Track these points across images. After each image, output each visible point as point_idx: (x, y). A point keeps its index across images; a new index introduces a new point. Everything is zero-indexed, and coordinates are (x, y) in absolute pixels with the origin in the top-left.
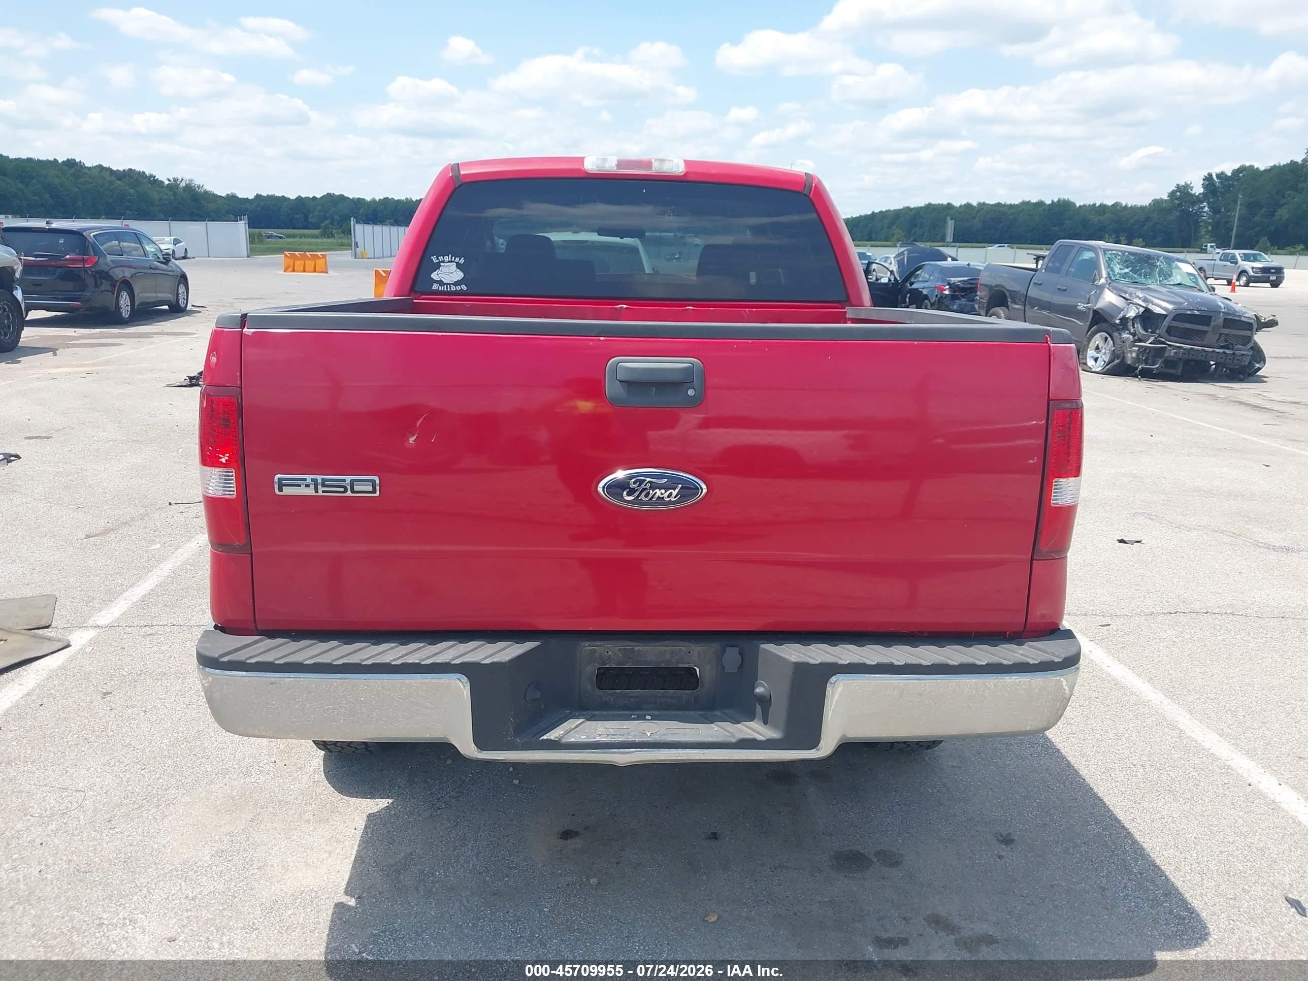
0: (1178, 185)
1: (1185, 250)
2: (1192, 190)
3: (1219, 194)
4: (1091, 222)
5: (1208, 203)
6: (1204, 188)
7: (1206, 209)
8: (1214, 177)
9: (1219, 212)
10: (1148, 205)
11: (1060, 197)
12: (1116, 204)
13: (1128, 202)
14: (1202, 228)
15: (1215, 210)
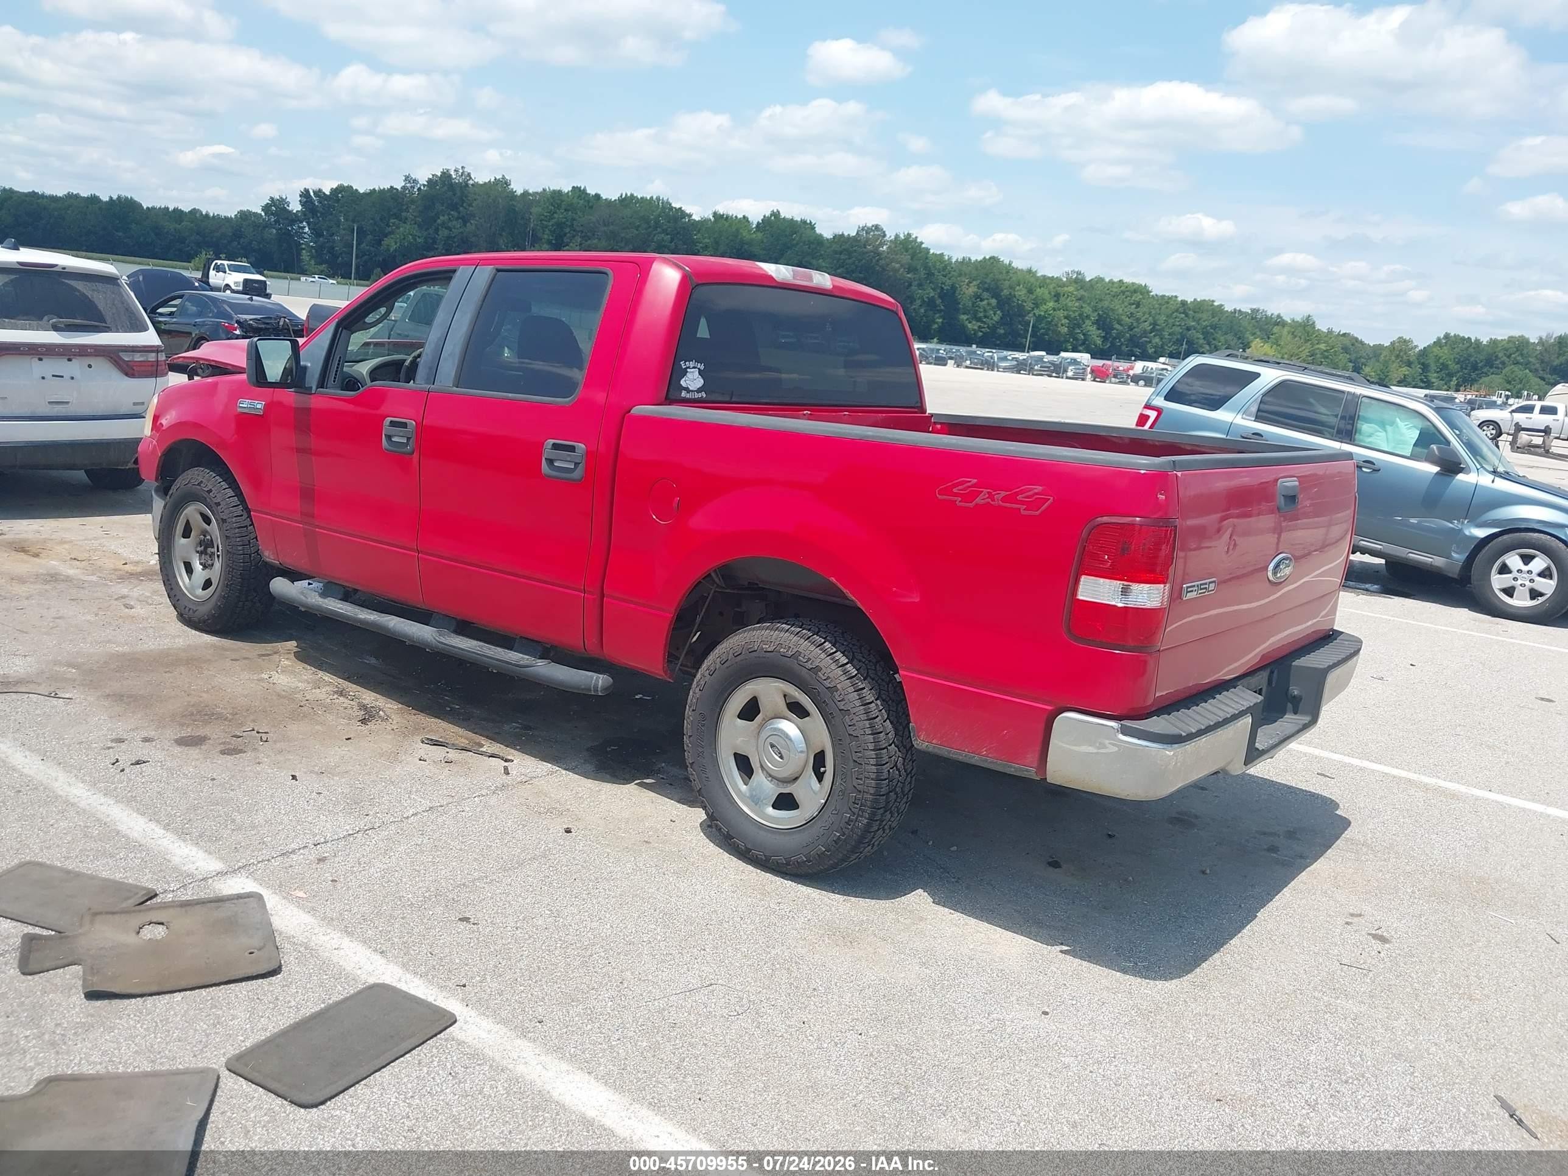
0: (271, 198)
1: (288, 275)
2: (288, 206)
3: (319, 215)
4: (166, 230)
5: (309, 224)
6: (302, 206)
7: (307, 229)
8: (312, 194)
9: (321, 235)
10: (233, 216)
11: (120, 193)
12: (194, 211)
13: (209, 211)
14: (304, 251)
15: (317, 233)
